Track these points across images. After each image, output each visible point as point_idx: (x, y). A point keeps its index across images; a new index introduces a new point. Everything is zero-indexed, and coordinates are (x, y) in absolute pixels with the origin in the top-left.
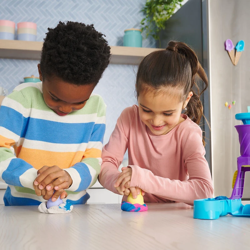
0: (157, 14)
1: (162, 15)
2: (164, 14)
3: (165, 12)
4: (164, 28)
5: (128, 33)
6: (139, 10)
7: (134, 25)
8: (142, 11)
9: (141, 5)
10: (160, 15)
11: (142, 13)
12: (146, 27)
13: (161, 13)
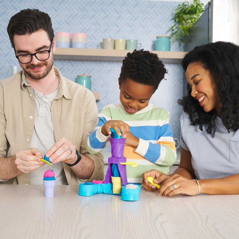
0: (184, 22)
1: (187, 23)
2: (189, 22)
3: (189, 21)
4: (188, 34)
5: (159, 39)
6: (171, 18)
7: (166, 31)
8: (173, 19)
9: (172, 14)
10: (186, 22)
11: (173, 21)
12: (176, 32)
13: (187, 22)
